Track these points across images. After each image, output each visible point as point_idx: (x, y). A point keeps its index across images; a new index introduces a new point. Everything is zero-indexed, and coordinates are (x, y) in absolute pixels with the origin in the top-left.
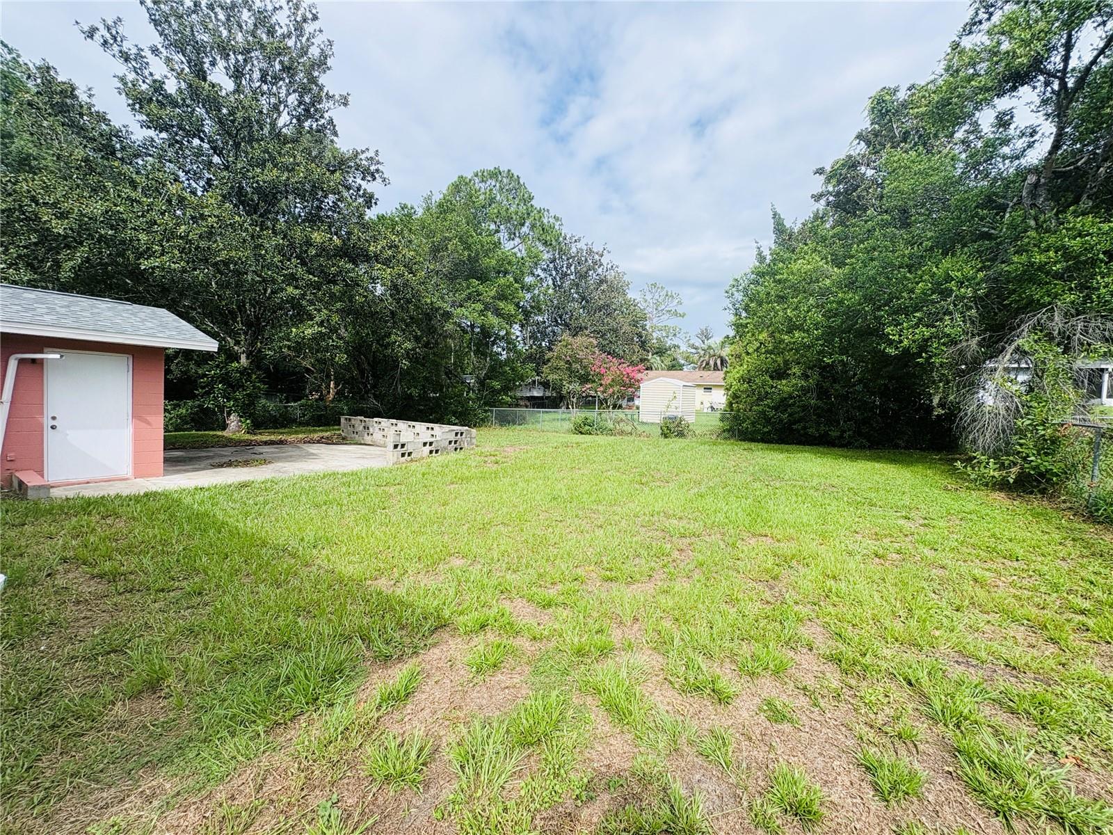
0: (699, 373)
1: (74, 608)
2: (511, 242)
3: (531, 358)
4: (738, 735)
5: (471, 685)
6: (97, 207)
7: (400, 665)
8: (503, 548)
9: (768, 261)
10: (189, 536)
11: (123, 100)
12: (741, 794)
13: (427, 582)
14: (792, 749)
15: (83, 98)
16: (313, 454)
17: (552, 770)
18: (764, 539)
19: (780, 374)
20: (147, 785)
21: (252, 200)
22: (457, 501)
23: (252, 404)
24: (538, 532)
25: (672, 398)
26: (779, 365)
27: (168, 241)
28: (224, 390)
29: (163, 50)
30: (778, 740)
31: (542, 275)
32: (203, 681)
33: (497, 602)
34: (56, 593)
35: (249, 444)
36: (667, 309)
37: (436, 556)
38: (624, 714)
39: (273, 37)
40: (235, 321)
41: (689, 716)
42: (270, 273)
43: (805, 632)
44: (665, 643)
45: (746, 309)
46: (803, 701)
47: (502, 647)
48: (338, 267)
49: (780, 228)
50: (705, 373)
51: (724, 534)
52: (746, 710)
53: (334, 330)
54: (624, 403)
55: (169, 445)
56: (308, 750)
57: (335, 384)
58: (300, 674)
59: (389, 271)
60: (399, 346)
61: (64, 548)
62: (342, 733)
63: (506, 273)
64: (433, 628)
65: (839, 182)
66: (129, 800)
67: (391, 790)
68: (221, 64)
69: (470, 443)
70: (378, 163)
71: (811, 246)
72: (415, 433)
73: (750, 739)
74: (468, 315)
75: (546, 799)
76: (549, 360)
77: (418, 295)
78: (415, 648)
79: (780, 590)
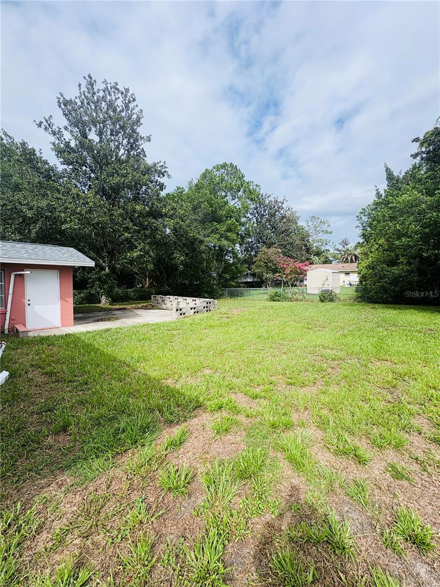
0: (341, 265)
1: (35, 389)
2: (234, 201)
3: (245, 261)
4: (372, 485)
5: (214, 440)
6: (44, 203)
7: (177, 427)
8: (231, 364)
9: (383, 197)
10: (83, 355)
11: (54, 153)
12: (375, 524)
13: (191, 381)
14: (409, 498)
15: (38, 154)
16: (138, 315)
17: (258, 495)
18: (386, 362)
19: (392, 263)
20: (60, 478)
21: (109, 193)
22: (207, 339)
23: (111, 291)
24: (250, 356)
25: (325, 279)
26: (392, 258)
27: (73, 216)
28: (99, 284)
29: (69, 127)
30: (399, 491)
31: (250, 217)
32: (86, 428)
33: (227, 394)
34: (28, 381)
35: (110, 310)
36: (321, 230)
37: (196, 368)
38: (300, 465)
39: (115, 113)
40: (102, 251)
41: (340, 470)
42: (117, 227)
43: (416, 422)
44: (324, 424)
45: (370, 225)
46: (416, 467)
47: (230, 420)
48: (148, 221)
49: (390, 177)
50: (345, 265)
51: (359, 359)
52: (377, 469)
53: (147, 253)
54: (298, 283)
55: (76, 311)
56: (131, 469)
57: (149, 279)
58: (129, 428)
59: (172, 221)
60: (178, 259)
61: (32, 360)
62: (148, 461)
63: (231, 217)
64: (194, 407)
65: (429, 145)
66: (52, 485)
67: (171, 496)
68: (93, 129)
69: (214, 308)
70: (166, 167)
71: (411, 185)
72: (187, 303)
73: (380, 489)
74: (212, 241)
75: (254, 512)
76: (255, 262)
77: (186, 233)
78: (185, 417)
79: (398, 395)
